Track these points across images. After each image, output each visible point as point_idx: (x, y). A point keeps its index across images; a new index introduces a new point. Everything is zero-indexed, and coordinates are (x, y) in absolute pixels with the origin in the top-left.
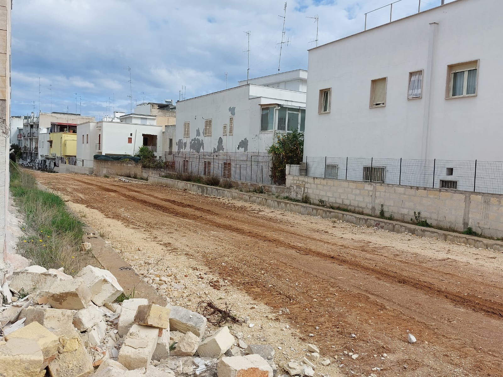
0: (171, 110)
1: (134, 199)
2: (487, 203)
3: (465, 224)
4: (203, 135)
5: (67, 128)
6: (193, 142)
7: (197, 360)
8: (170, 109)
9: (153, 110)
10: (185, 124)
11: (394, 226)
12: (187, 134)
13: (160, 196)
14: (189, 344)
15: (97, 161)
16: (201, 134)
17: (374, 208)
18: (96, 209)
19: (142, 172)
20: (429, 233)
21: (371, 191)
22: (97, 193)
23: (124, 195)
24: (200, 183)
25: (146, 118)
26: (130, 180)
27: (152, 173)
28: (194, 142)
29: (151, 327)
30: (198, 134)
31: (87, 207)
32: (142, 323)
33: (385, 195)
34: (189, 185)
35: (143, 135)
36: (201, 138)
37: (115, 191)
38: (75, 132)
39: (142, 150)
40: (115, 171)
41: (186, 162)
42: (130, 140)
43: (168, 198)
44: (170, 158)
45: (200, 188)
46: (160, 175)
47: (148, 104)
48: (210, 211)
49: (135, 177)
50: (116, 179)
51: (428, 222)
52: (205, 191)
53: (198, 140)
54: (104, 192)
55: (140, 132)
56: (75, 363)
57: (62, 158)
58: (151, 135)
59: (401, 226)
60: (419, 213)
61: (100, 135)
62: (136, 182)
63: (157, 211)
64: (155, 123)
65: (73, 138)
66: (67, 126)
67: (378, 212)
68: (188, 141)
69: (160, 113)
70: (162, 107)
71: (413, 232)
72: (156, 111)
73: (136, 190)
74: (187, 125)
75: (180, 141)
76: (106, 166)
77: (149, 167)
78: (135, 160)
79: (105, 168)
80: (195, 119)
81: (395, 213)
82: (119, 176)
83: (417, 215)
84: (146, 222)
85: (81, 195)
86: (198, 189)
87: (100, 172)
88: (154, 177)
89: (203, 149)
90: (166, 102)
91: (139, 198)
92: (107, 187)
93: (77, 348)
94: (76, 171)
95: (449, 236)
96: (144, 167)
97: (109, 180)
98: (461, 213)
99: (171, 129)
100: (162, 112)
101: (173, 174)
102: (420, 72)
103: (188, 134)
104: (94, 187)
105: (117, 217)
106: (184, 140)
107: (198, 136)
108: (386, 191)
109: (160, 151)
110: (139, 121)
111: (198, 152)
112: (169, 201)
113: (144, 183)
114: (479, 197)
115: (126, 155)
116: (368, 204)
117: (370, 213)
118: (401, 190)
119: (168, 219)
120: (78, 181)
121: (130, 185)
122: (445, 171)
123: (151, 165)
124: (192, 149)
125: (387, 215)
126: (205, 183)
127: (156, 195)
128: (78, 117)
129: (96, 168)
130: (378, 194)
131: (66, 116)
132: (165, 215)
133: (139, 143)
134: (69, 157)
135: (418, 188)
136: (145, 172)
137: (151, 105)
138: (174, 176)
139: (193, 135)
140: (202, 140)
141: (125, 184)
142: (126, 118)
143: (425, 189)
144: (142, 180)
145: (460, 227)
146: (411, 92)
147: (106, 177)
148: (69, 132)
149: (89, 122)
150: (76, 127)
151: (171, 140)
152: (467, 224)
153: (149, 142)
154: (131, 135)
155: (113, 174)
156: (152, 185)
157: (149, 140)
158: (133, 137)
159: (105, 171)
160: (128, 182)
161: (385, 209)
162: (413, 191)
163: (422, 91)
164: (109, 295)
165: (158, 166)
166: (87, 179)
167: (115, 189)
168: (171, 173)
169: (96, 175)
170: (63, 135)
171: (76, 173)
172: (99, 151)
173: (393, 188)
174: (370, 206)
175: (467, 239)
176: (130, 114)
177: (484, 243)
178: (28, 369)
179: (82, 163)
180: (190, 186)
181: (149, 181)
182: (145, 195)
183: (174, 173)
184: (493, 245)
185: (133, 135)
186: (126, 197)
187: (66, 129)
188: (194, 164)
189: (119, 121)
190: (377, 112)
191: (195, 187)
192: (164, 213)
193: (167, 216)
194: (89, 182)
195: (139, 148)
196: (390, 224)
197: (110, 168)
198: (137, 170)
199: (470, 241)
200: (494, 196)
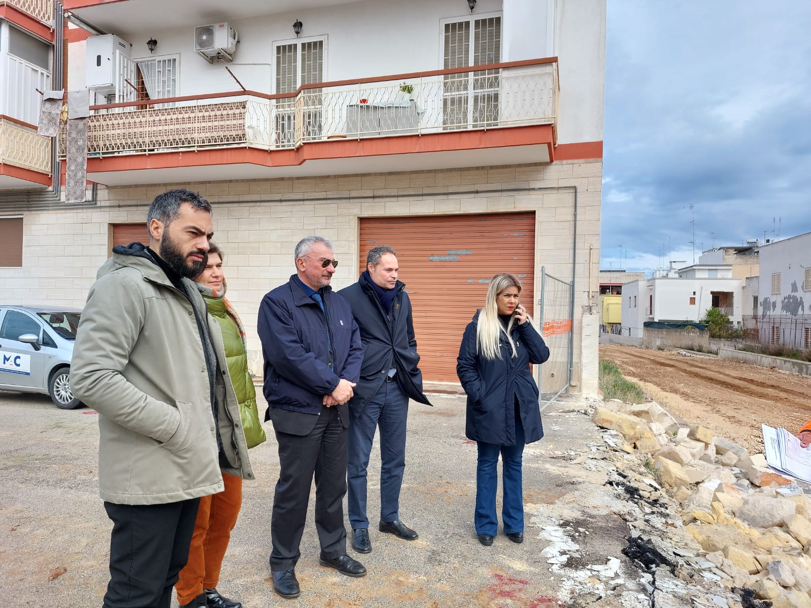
0: (756, 254)
1: (697, 375)
4: (803, 289)
5: (609, 289)
6: (786, 300)
7: (734, 468)
8: (755, 252)
9: (727, 257)
10: (773, 276)
12: (776, 290)
13: (734, 373)
14: (729, 459)
15: (647, 330)
16: (800, 288)
18: (650, 382)
19: (710, 343)
22: (650, 367)
23: (685, 371)
24: (797, 358)
25: (717, 269)
26: (693, 353)
27: (724, 345)
28: (789, 301)
29: (698, 440)
30: (794, 288)
31: (640, 380)
32: (692, 437)
34: (778, 361)
35: (712, 293)
36: (799, 294)
37: (672, 366)
38: (619, 293)
39: (710, 314)
40: (672, 342)
41: (775, 329)
42: (693, 301)
43: (745, 376)
44: (751, 325)
45: (796, 366)
46: (735, 347)
47: (720, 249)
48: (803, 394)
49: (700, 350)
50: (673, 353)
52: (805, 370)
53: (795, 298)
54: (659, 367)
55: (707, 290)
56: (650, 444)
57: (603, 326)
58: (724, 292)
61: (651, 296)
62: (701, 357)
63: (725, 389)
64: (730, 275)
65: (617, 301)
66: (609, 286)
68: (779, 300)
69: (739, 260)
70: (741, 251)
72: (732, 258)
73: (701, 365)
74: (776, 278)
75: (766, 299)
76: (660, 336)
77: (720, 337)
78: (700, 327)
79: (658, 338)
80: (790, 268)
82: (678, 349)
84: (710, 398)
85: (631, 368)
86: (794, 368)
87: (652, 343)
88: (726, 349)
89: (803, 310)
90: (748, 243)
91: (704, 375)
92: (662, 361)
93: (651, 436)
94: (621, 342)
96: (713, 336)
97: (664, 353)
99: (754, 283)
100: (740, 258)
101: (755, 346)
103: (779, 289)
104: (646, 361)
105: (675, 391)
106: (773, 299)
107: (795, 292)
109: (738, 314)
110: (705, 275)
111: (795, 315)
112: (745, 380)
113: (713, 358)
115: (687, 321)
119: (740, 397)
120: (626, 353)
121: (692, 360)
123: (723, 333)
124: (785, 311)
126: (804, 359)
127: (727, 372)
128: (623, 273)
129: (646, 338)
131: (608, 274)
132: (736, 394)
133: (706, 304)
134: (612, 324)
136: (714, 344)
137: (724, 251)
138: (757, 348)
139: (786, 291)
140: (801, 298)
141: (685, 358)
142: (687, 271)
144: (709, 354)
147: (660, 349)
148: (612, 294)
149: (637, 281)
150: (621, 286)
151: (756, 299)
153: (720, 303)
154: (694, 293)
155: (670, 346)
156: (724, 360)
157: (720, 299)
158: (697, 297)
159: (658, 343)
160: (690, 356)
164: (669, 425)
165: (733, 336)
166: (635, 351)
167: (673, 364)
168: (753, 344)
169: (647, 348)
170: (605, 298)
171: (621, 345)
172: (651, 316)
176: (692, 266)
178: (631, 425)
179: (628, 331)
180: (781, 363)
181: (719, 356)
182: (713, 371)
183: (757, 345)
185: (696, 293)
186: (686, 373)
187: (608, 291)
188: (787, 332)
189: (677, 276)
191: (788, 365)
192: (735, 392)
193: (738, 395)
194: (639, 355)
195: (707, 310)
197: (665, 338)
198: (704, 340)
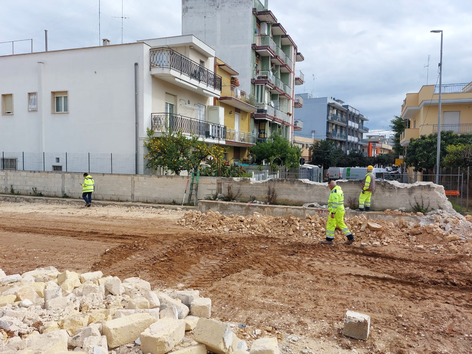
2: (73, 178)
3: (63, 192)
11: (16, 199)
17: (7, 188)
20: (37, 200)
21: (4, 176)
33: (14, 178)
51: (42, 193)
59: (21, 198)
60: (36, 188)
67: (9, 191)
71: (28, 201)
81: (21, 190)
83: (35, 190)
95: (49, 200)
98: (60, 185)
102: (35, 93)
108: (15, 175)
114: (69, 175)
116: (3, 186)
117: (4, 191)
118: (24, 174)
122: (55, 160)
125: (15, 192)
130: (9, 178)
135: (35, 172)
143: (39, 172)
145: (60, 194)
146: (30, 107)
152: (64, 192)
161: (14, 188)
162: (32, 174)
163: (37, 107)
173: (19, 173)
174: (4, 187)
175: (58, 200)
177: (67, 202)
184: (71, 202)
190: (8, 118)
196: (13, 197)
199: (60, 201)
200: (76, 173)
